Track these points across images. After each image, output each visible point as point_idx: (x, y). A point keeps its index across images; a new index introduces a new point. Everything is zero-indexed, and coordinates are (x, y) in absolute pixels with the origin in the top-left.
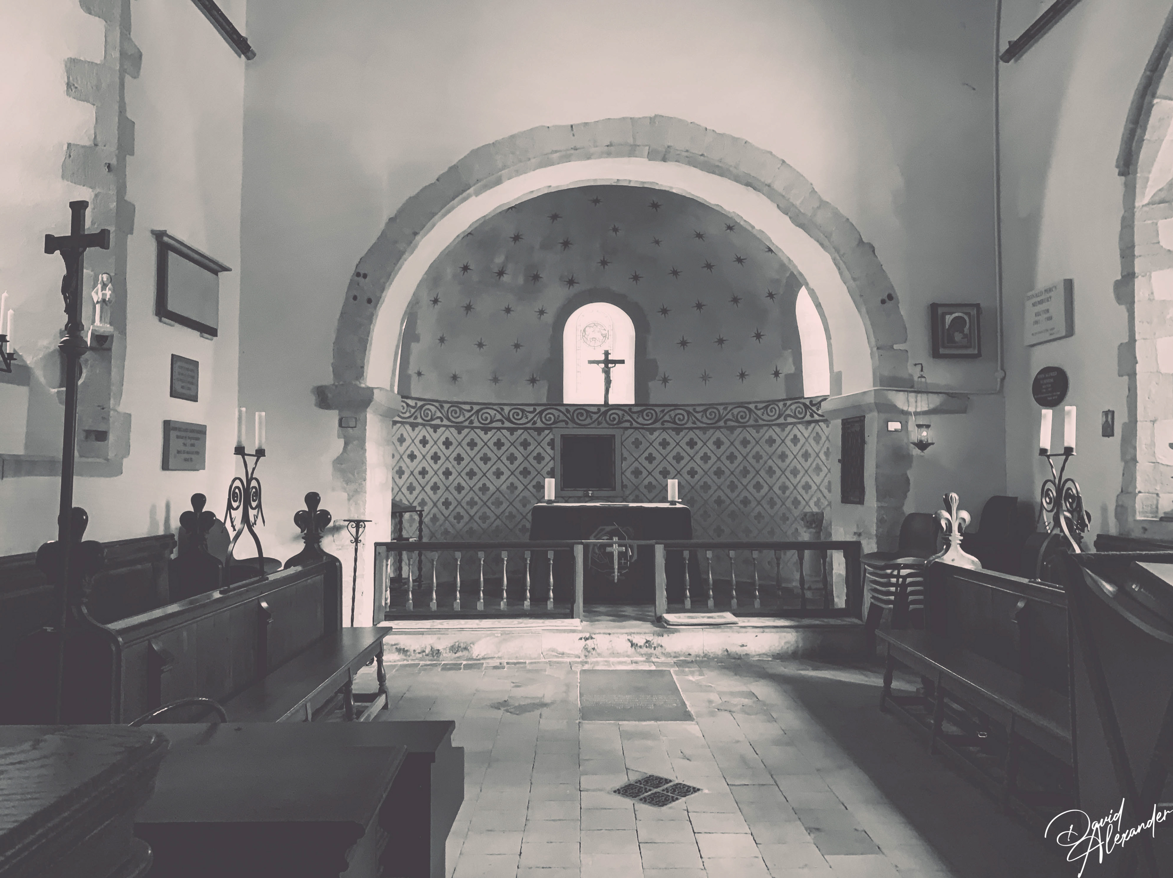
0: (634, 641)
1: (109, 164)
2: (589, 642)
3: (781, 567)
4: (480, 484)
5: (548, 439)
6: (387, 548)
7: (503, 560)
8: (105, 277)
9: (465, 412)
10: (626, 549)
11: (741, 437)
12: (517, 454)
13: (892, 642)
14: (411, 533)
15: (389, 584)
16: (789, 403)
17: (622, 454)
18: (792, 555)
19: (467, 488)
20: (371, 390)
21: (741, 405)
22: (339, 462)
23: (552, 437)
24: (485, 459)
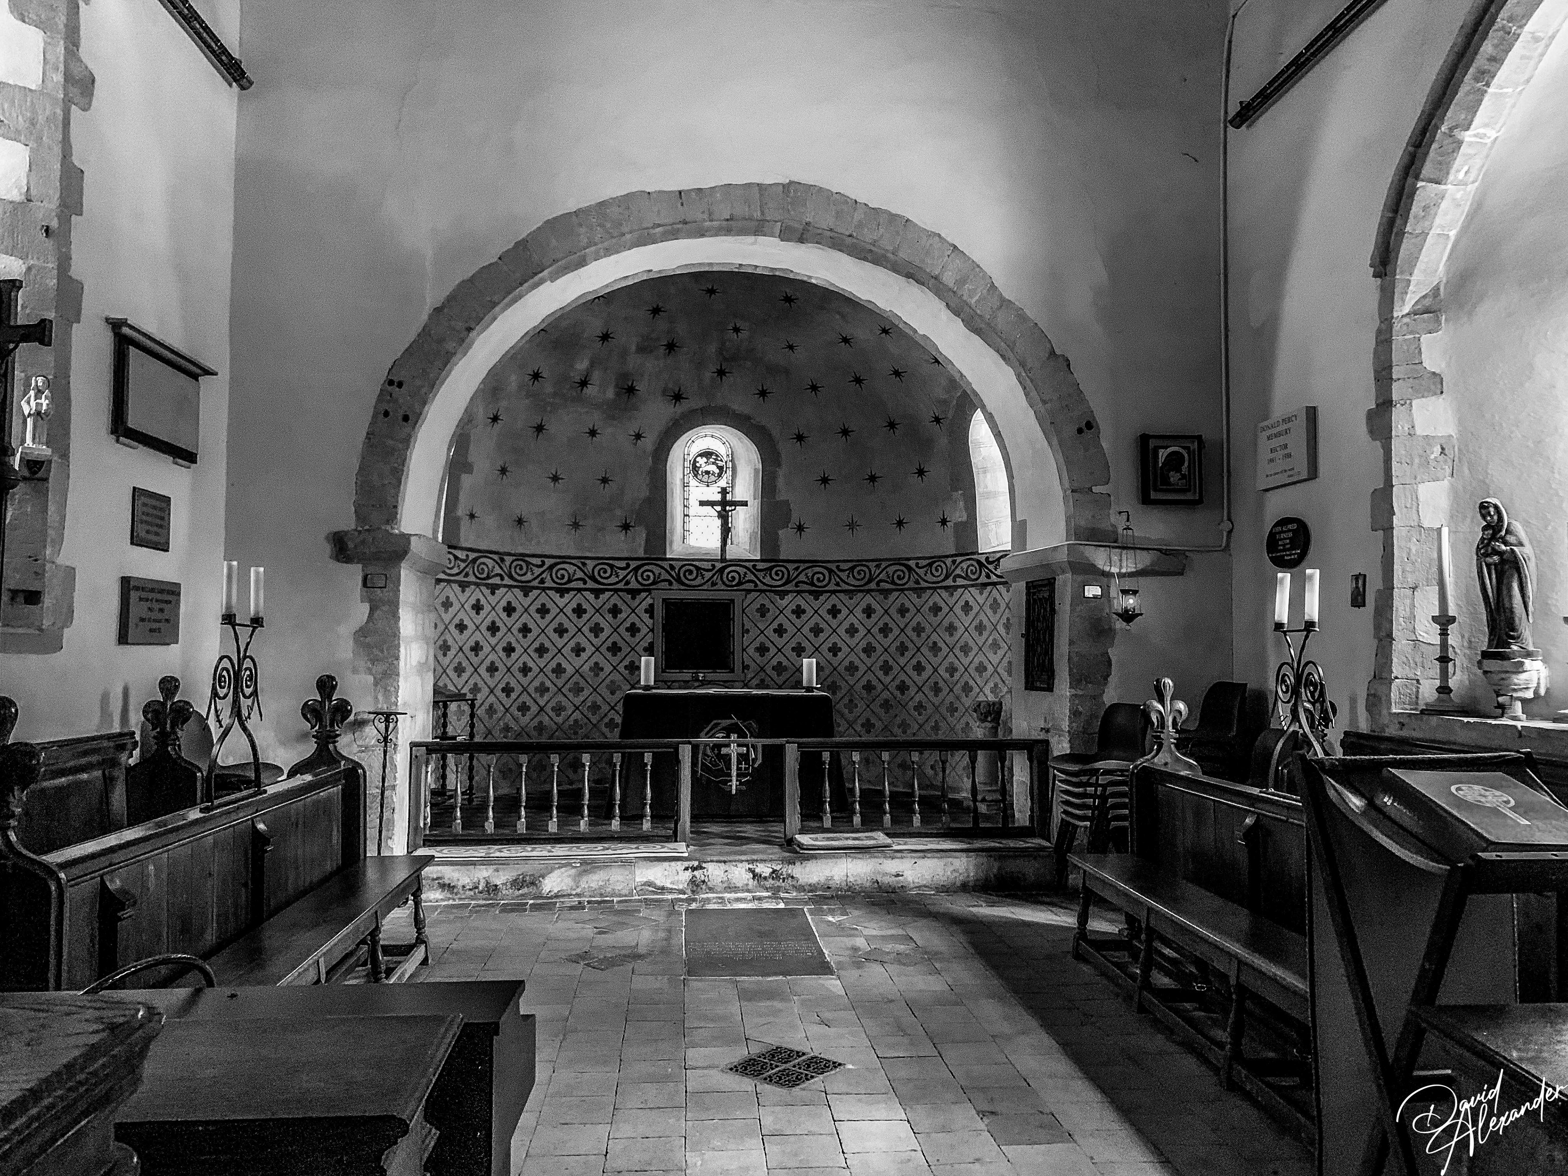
0: (758, 870)
1: (48, 227)
2: (696, 873)
3: (947, 772)
4: (553, 664)
5: (645, 605)
6: (427, 749)
7: (584, 765)
8: (40, 380)
9: (534, 568)
10: (748, 750)
11: (898, 603)
12: (603, 624)
13: (1088, 869)
14: (458, 729)
15: (429, 798)
16: (959, 559)
17: (743, 625)
18: (961, 758)
19: (536, 670)
20: (406, 538)
21: (898, 561)
22: (361, 634)
23: (651, 601)
24: (561, 631)
